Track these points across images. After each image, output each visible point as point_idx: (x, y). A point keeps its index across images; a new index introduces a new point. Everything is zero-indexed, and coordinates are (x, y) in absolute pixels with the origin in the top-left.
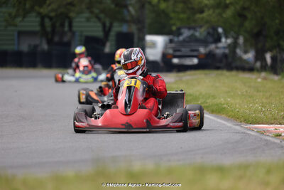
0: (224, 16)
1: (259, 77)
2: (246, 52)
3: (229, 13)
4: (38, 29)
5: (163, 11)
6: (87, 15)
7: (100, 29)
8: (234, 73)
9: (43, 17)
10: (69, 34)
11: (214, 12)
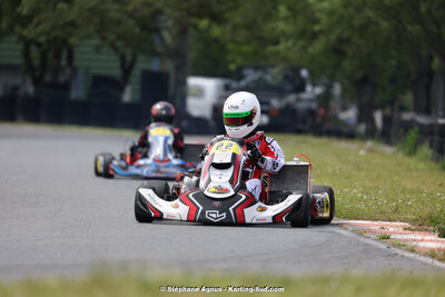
0: (310, 50)
1: (362, 148)
2: (344, 109)
3: (317, 47)
4: (19, 61)
5: (216, 41)
6: (96, 41)
7: (117, 64)
8: (324, 140)
9: (27, 43)
10: (68, 72)
11: (294, 44)
